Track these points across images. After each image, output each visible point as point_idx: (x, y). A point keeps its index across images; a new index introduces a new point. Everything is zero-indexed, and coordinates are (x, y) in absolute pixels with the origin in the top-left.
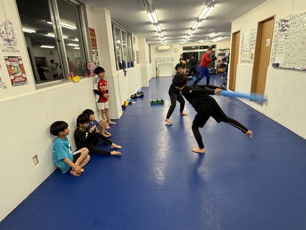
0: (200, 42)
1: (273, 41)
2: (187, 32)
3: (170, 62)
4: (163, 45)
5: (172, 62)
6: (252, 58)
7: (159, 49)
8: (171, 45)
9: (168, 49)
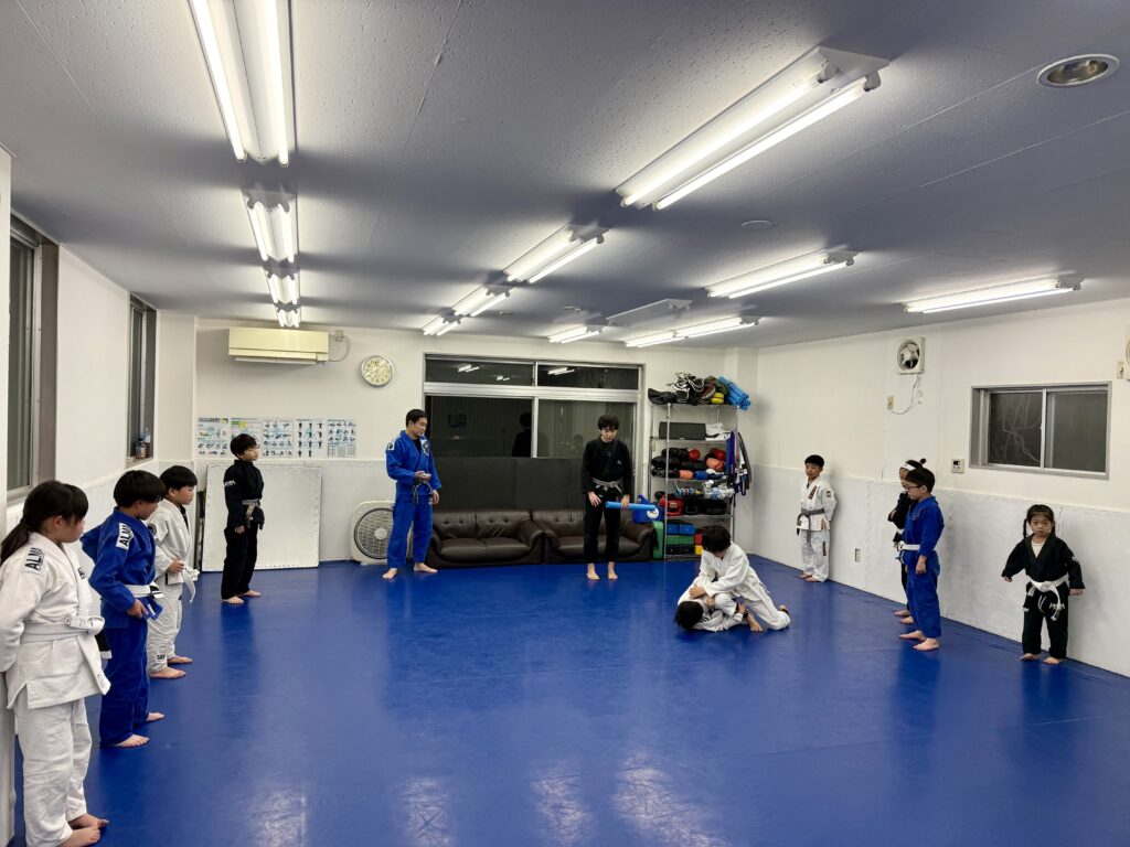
7: (231, 352)
8: (337, 331)
9: (313, 356)
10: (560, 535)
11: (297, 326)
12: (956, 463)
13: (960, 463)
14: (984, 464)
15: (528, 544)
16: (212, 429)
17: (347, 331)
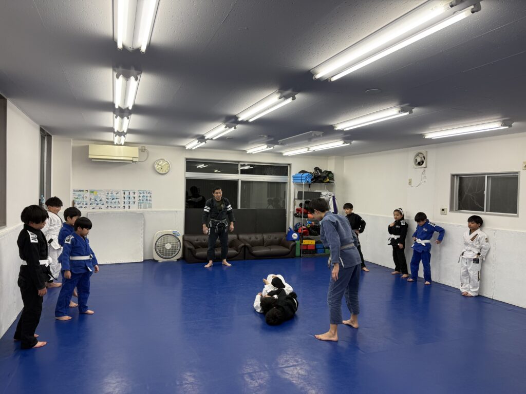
3: (134, 208)
4: (112, 143)
5: (145, 208)
7: (90, 157)
8: (142, 147)
9: (131, 159)
10: (252, 246)
11: (123, 144)
12: (443, 210)
13: (445, 210)
14: (456, 210)
15: (237, 251)
16: (79, 195)
17: (147, 147)
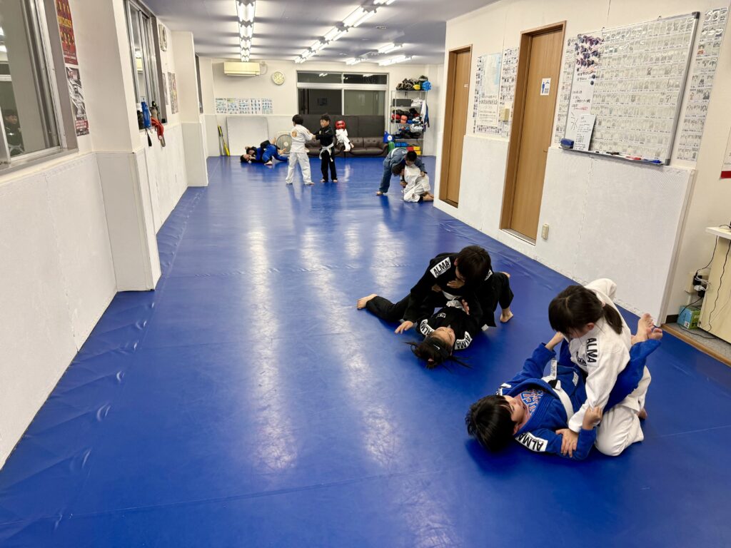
0: (345, 62)
1: (561, 85)
2: (322, 32)
3: (260, 113)
4: (241, 61)
5: (268, 113)
6: (505, 122)
7: (226, 72)
8: (263, 62)
9: (254, 73)
11: (248, 61)
16: (220, 103)
17: (267, 62)
